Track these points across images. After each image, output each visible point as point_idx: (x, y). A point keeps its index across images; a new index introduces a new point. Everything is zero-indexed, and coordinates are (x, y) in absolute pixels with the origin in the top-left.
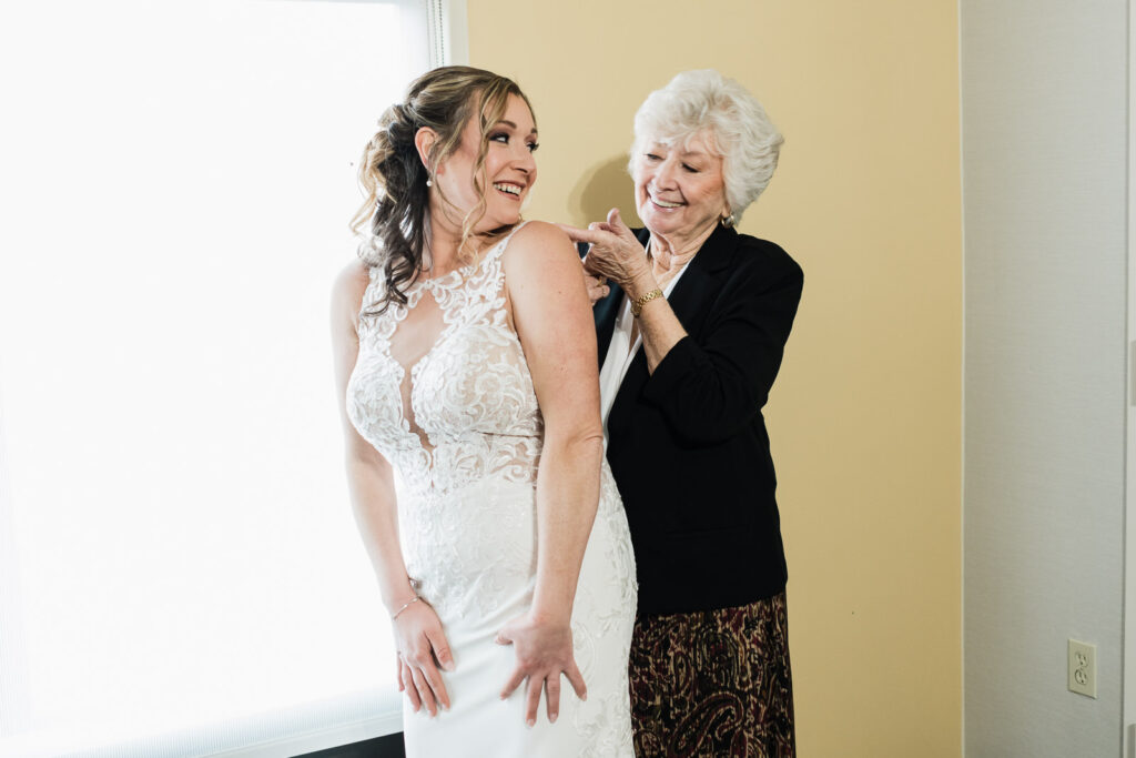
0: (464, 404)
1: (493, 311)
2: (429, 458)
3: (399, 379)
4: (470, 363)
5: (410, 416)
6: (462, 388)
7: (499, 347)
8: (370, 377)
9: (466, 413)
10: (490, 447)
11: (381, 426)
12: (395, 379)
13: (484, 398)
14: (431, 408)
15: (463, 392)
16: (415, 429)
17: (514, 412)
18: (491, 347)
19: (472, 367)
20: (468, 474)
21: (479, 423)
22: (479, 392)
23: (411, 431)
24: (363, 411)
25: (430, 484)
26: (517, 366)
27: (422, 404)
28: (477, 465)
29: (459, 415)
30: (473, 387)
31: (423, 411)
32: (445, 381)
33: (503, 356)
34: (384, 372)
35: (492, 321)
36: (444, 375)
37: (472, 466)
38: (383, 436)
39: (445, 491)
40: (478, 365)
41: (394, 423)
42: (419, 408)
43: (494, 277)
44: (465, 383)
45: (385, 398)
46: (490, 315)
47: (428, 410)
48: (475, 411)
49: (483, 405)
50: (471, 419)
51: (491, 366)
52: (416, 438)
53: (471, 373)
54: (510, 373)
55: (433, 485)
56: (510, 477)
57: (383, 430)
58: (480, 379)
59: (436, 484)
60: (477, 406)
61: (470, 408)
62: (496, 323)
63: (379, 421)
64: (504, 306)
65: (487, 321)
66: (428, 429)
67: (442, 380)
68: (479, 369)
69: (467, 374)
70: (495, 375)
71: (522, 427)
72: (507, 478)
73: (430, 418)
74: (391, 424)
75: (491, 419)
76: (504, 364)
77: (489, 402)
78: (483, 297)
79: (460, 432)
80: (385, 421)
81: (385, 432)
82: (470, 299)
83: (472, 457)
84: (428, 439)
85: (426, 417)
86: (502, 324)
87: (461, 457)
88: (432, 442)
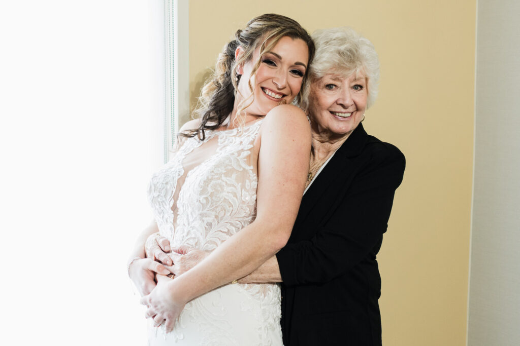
0: (200, 195)
1: (243, 150)
3: (179, 175)
4: (213, 172)
5: (176, 198)
6: (202, 184)
7: (234, 168)
9: (200, 201)
11: (159, 200)
12: (177, 175)
13: (212, 195)
15: (202, 187)
17: (228, 212)
18: (230, 168)
19: (213, 174)
21: (205, 211)
22: (210, 190)
23: (172, 209)
24: (153, 187)
27: (184, 193)
28: (196, 244)
29: (196, 201)
30: (208, 185)
32: (196, 179)
33: (234, 176)
34: (173, 170)
35: (239, 155)
36: (197, 175)
37: (194, 244)
38: (158, 207)
40: (217, 174)
41: (166, 199)
42: (182, 195)
43: (253, 133)
44: (205, 182)
45: (167, 183)
46: (239, 152)
48: (204, 202)
49: (209, 198)
50: (201, 206)
51: (224, 178)
52: (172, 214)
53: (210, 177)
54: (233, 186)
57: (159, 203)
58: (213, 182)
60: (206, 198)
61: (203, 199)
62: (241, 157)
63: (159, 196)
64: (250, 150)
65: (236, 154)
66: (181, 210)
68: (217, 177)
69: (208, 177)
70: (224, 184)
71: (232, 224)
74: (164, 199)
75: (213, 210)
76: (232, 179)
77: (214, 198)
78: (241, 142)
79: (194, 216)
80: (162, 196)
81: (160, 205)
82: (235, 142)
83: (194, 238)
84: (176, 219)
85: (183, 201)
86: (244, 158)
87: (189, 237)
88: (178, 222)
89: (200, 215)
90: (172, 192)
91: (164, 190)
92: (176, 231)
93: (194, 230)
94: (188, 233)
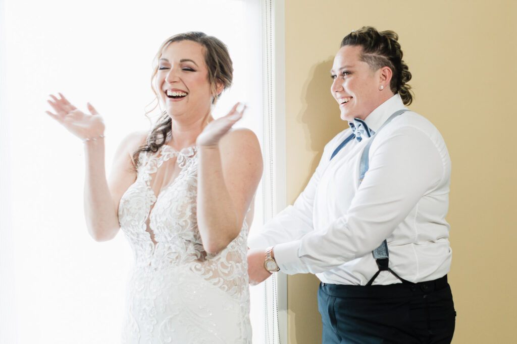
0: (179, 218)
2: (153, 247)
3: (152, 201)
5: (148, 222)
6: (179, 209)
9: (179, 224)
10: (187, 250)
11: (132, 223)
12: (150, 201)
13: (190, 217)
14: (160, 219)
15: (179, 212)
16: (149, 230)
20: (171, 262)
21: (184, 232)
22: (189, 213)
23: (146, 231)
25: (149, 263)
27: (156, 216)
28: (177, 258)
29: (174, 225)
30: (186, 210)
31: (156, 219)
32: (171, 203)
36: (171, 201)
37: (175, 258)
38: (131, 229)
39: (156, 269)
41: (139, 224)
42: (154, 218)
44: (182, 206)
45: (140, 209)
47: (158, 220)
48: (184, 224)
49: (189, 221)
50: (181, 227)
52: (148, 234)
53: (186, 202)
55: (150, 265)
56: (193, 268)
58: (190, 207)
59: (152, 264)
60: (185, 221)
61: (181, 222)
63: (132, 220)
66: (156, 231)
67: (170, 203)
69: (183, 202)
72: (191, 269)
73: (158, 224)
74: (137, 223)
75: (192, 230)
77: (193, 220)
79: (173, 236)
80: (135, 221)
81: (133, 228)
82: (194, 163)
83: (175, 253)
84: (154, 237)
85: (156, 224)
87: (169, 252)
88: (156, 239)
89: (179, 234)
90: (145, 217)
91: (137, 215)
92: (156, 247)
93: (174, 246)
94: (169, 248)
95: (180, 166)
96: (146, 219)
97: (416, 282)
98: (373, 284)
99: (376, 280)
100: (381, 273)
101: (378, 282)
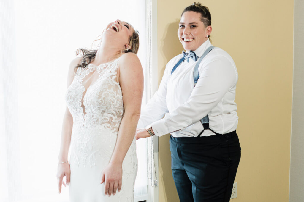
0: (98, 99)
1: (112, 76)
2: (84, 116)
3: (83, 91)
4: (102, 88)
5: (82, 102)
6: (98, 94)
7: (112, 85)
8: (74, 88)
9: (98, 102)
10: (102, 116)
11: (74, 103)
12: (82, 91)
13: (104, 98)
14: (88, 99)
15: (98, 95)
16: (83, 106)
17: (112, 105)
18: (109, 85)
19: (102, 89)
20: (94, 123)
21: (101, 106)
22: (103, 96)
23: (81, 106)
24: (69, 97)
25: (83, 125)
26: (116, 92)
28: (97, 121)
29: (96, 102)
30: (101, 94)
31: (86, 100)
32: (94, 92)
33: (112, 88)
34: (79, 88)
35: (112, 78)
36: (94, 90)
37: (96, 121)
38: (73, 106)
39: (87, 128)
40: (104, 89)
41: (77, 103)
42: (85, 99)
43: (115, 66)
44: (99, 93)
45: (77, 95)
46: (111, 77)
47: (88, 100)
48: (101, 102)
49: (103, 100)
50: (99, 104)
51: (108, 90)
52: (82, 109)
53: (102, 91)
54: (113, 93)
55: (84, 125)
56: (106, 127)
57: (73, 104)
58: (104, 93)
59: (85, 125)
60: (101, 100)
61: (99, 101)
62: (113, 79)
63: (73, 101)
64: (116, 75)
65: (110, 78)
66: (86, 106)
67: (93, 91)
68: (104, 90)
69: (100, 91)
70: (108, 93)
71: (114, 111)
73: (88, 103)
74: (76, 103)
75: (105, 105)
76: (112, 90)
77: (105, 100)
78: (110, 72)
79: (95, 108)
80: (75, 101)
81: (74, 105)
82: (107, 72)
83: (96, 118)
84: (85, 110)
85: (87, 102)
86: (114, 80)
87: (93, 118)
88: (86, 111)
89: (99, 108)
90: (80, 99)
91: (76, 98)
92: (86, 116)
93: (95, 115)
94: (93, 116)
95: (98, 72)
96: (81, 100)
97: (223, 134)
98: (201, 136)
99: (202, 134)
100: (205, 130)
101: (203, 135)
